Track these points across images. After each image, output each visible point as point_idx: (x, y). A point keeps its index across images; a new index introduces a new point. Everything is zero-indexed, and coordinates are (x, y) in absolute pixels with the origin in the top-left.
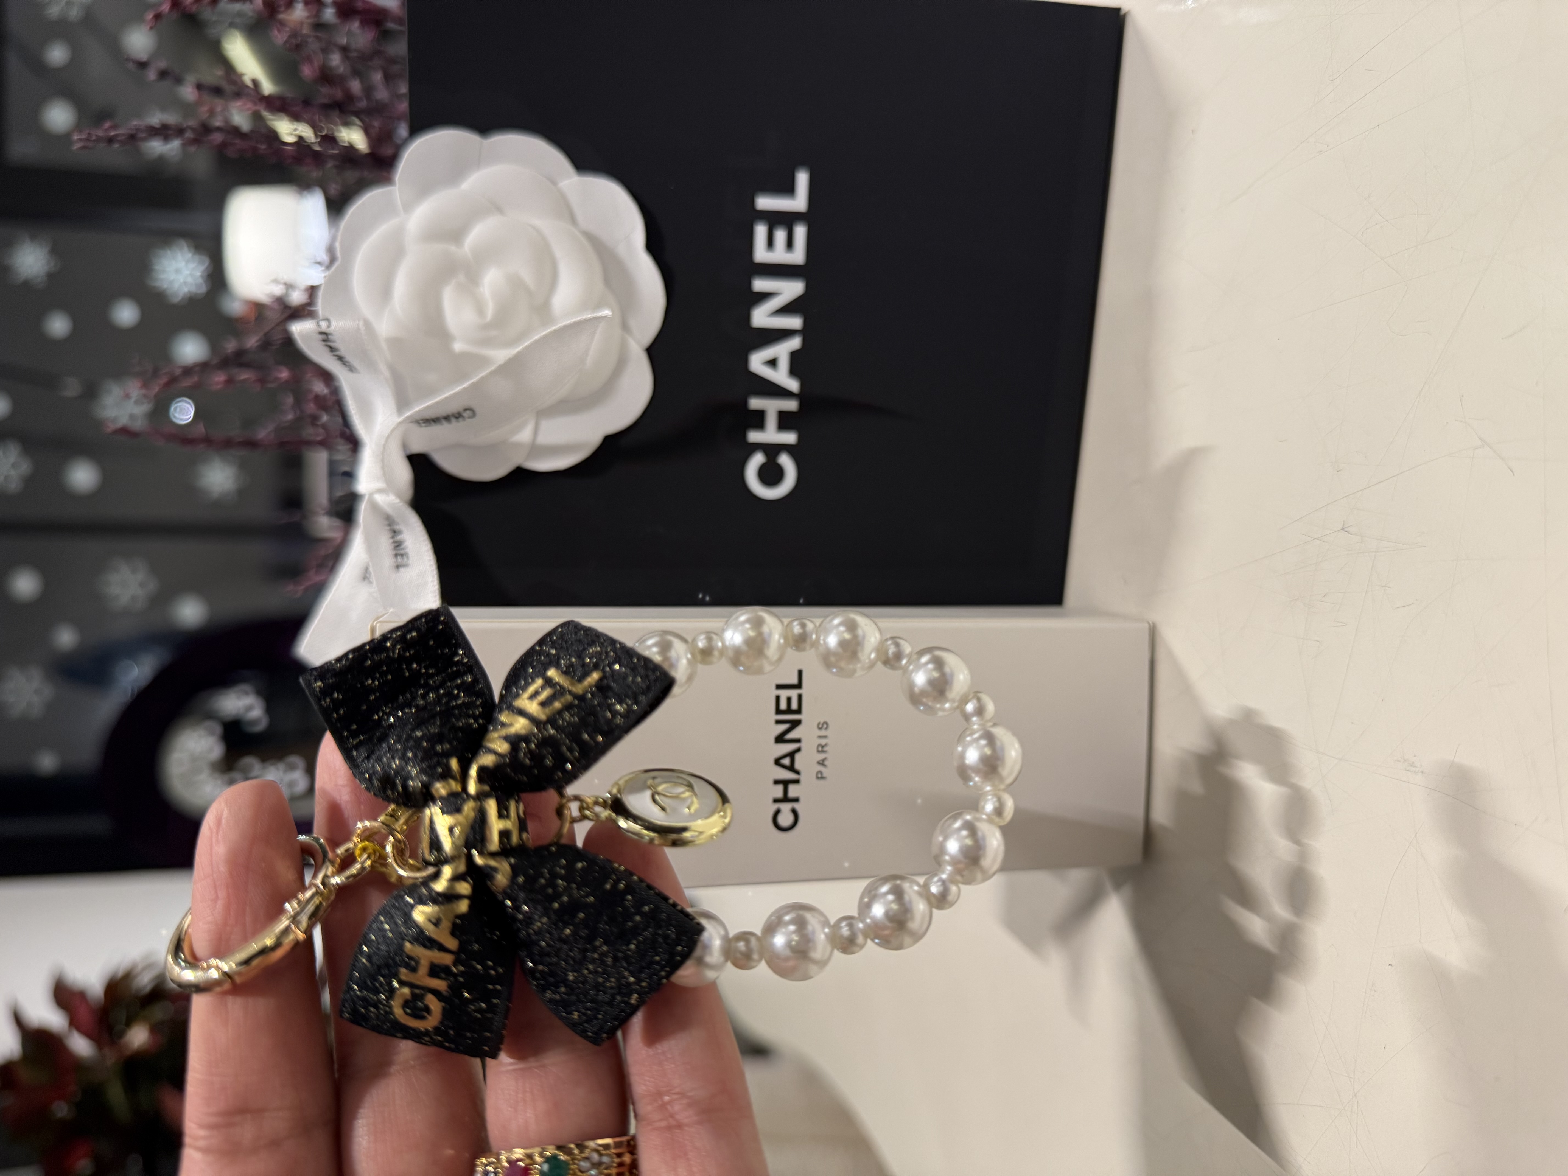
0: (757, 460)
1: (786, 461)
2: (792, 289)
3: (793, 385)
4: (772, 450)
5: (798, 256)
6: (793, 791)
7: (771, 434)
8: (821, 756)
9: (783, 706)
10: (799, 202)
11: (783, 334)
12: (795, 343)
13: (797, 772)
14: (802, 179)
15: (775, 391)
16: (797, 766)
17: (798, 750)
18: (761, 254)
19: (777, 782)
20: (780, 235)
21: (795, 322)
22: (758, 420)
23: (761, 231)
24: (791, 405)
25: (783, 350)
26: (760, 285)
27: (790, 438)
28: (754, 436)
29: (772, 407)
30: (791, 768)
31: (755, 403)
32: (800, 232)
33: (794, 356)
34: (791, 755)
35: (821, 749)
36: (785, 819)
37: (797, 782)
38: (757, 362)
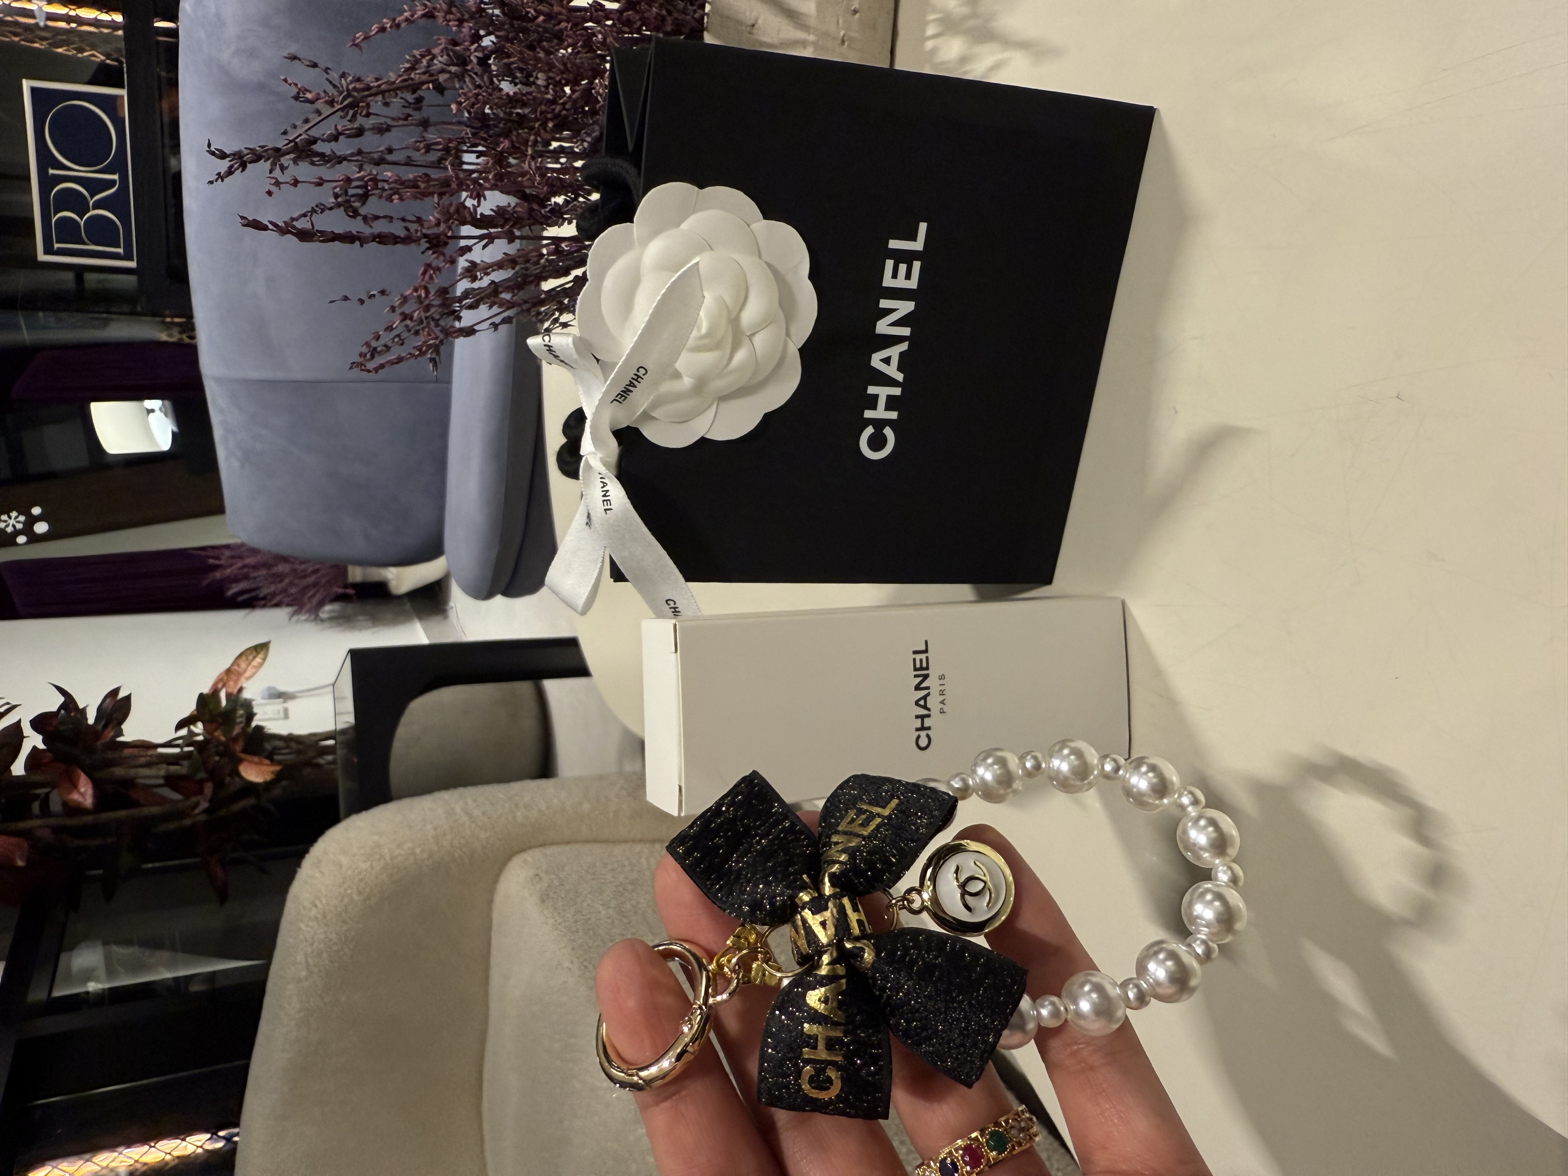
0: (869, 430)
1: (888, 432)
2: (906, 307)
3: (900, 377)
4: (880, 424)
5: (913, 284)
6: (927, 722)
7: (880, 413)
8: (942, 698)
9: (918, 665)
10: (918, 245)
11: (897, 340)
12: (904, 346)
13: (929, 710)
14: (923, 227)
15: (886, 381)
16: (928, 706)
17: (928, 694)
18: (888, 281)
19: (917, 717)
20: (903, 268)
21: (906, 331)
22: (872, 403)
23: (890, 264)
24: (897, 391)
25: (895, 352)
26: (884, 304)
27: (893, 415)
28: (868, 414)
29: (882, 392)
30: (925, 707)
31: (872, 390)
32: (917, 265)
33: (902, 355)
34: (925, 698)
35: (942, 693)
36: (923, 742)
37: (928, 716)
38: (876, 360)
